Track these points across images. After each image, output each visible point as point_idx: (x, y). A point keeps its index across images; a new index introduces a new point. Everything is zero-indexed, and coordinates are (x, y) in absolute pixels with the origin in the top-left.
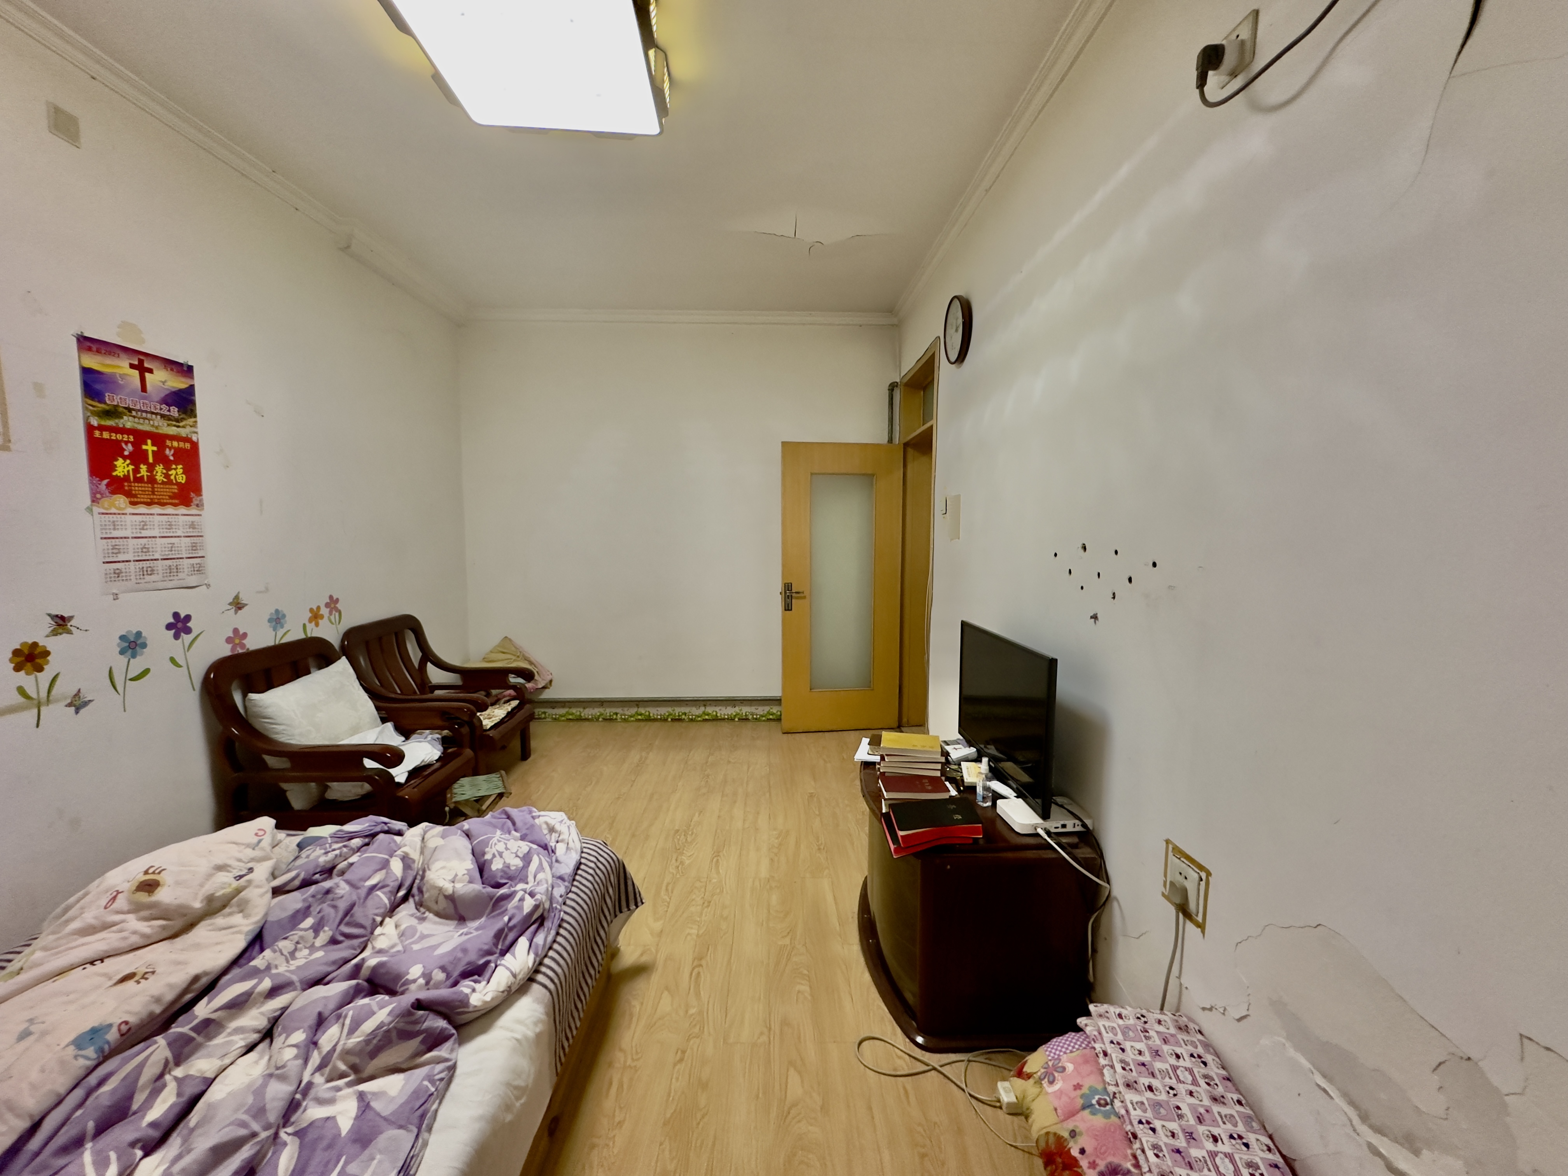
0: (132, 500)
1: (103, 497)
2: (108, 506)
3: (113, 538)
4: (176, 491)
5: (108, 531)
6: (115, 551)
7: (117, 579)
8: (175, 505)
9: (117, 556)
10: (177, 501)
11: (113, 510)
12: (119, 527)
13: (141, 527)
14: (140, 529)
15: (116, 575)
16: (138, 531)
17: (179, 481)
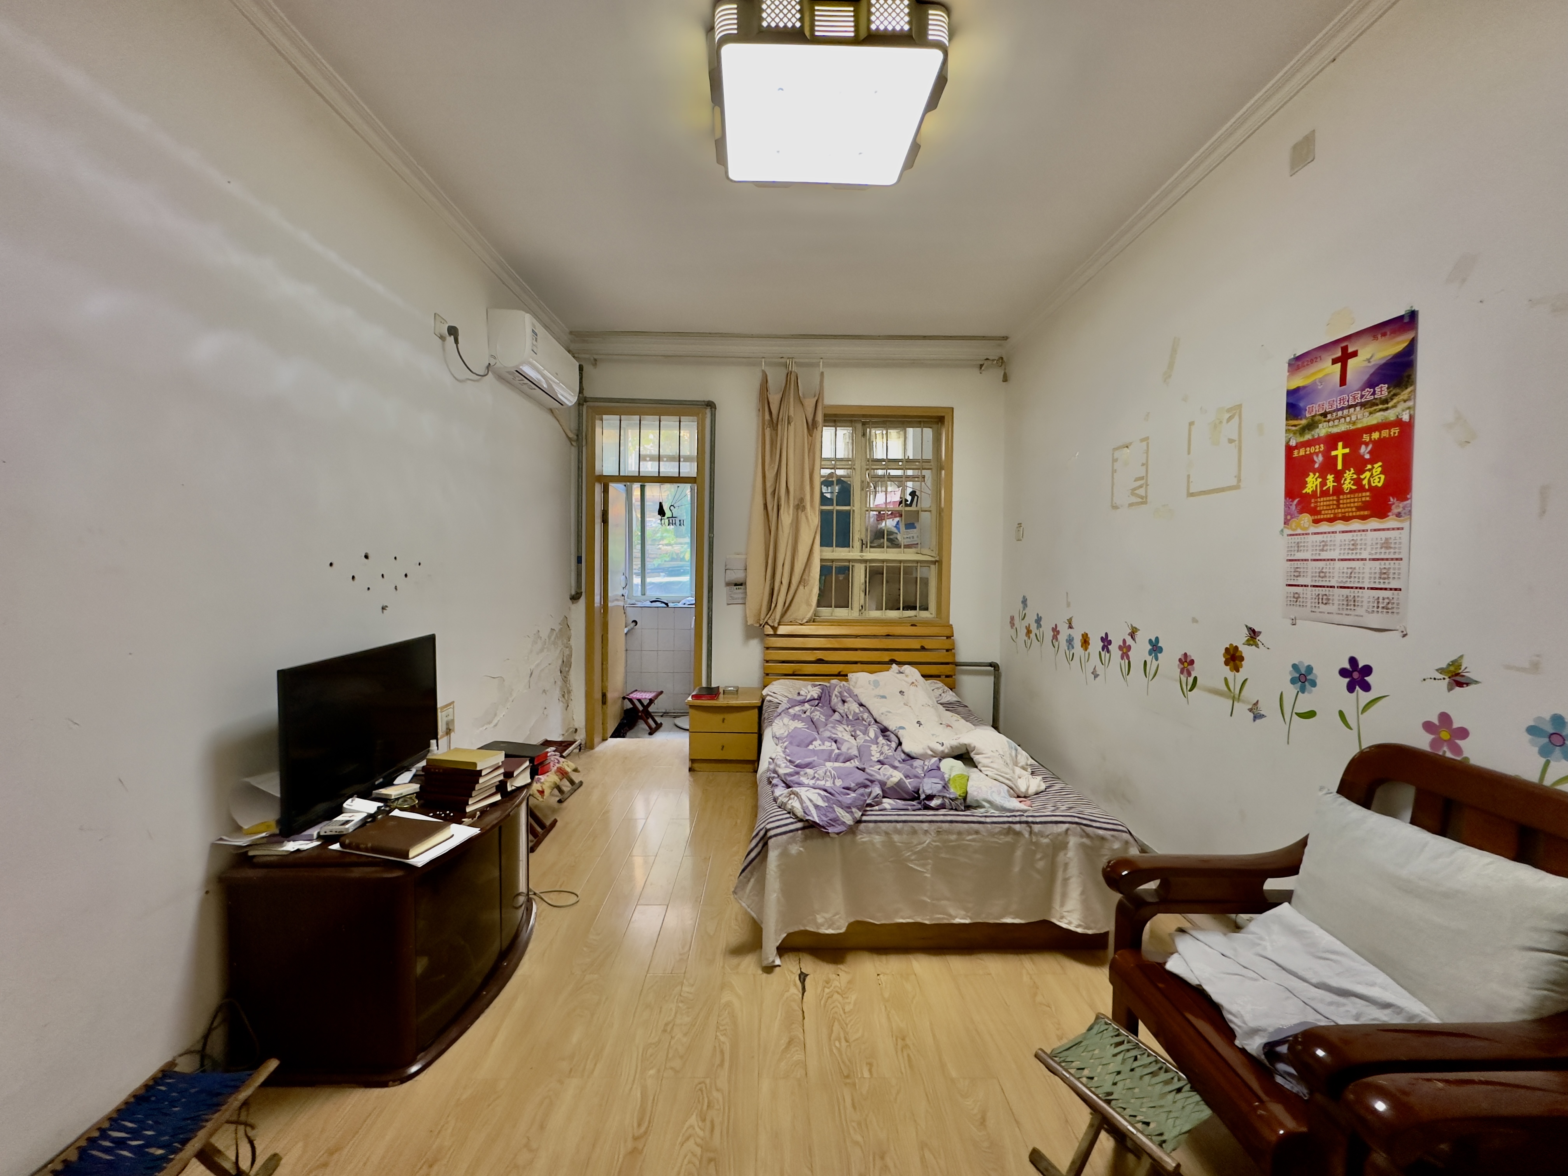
0: (1316, 517)
1: (1292, 518)
2: (1295, 526)
3: (1296, 560)
4: (1368, 499)
5: (1293, 553)
6: (1296, 574)
7: (1295, 604)
8: (1364, 518)
9: (1297, 580)
10: (1366, 513)
11: (1299, 531)
12: (1302, 548)
13: (1321, 548)
14: (1320, 550)
15: (1295, 600)
16: (1318, 552)
17: (1373, 485)
